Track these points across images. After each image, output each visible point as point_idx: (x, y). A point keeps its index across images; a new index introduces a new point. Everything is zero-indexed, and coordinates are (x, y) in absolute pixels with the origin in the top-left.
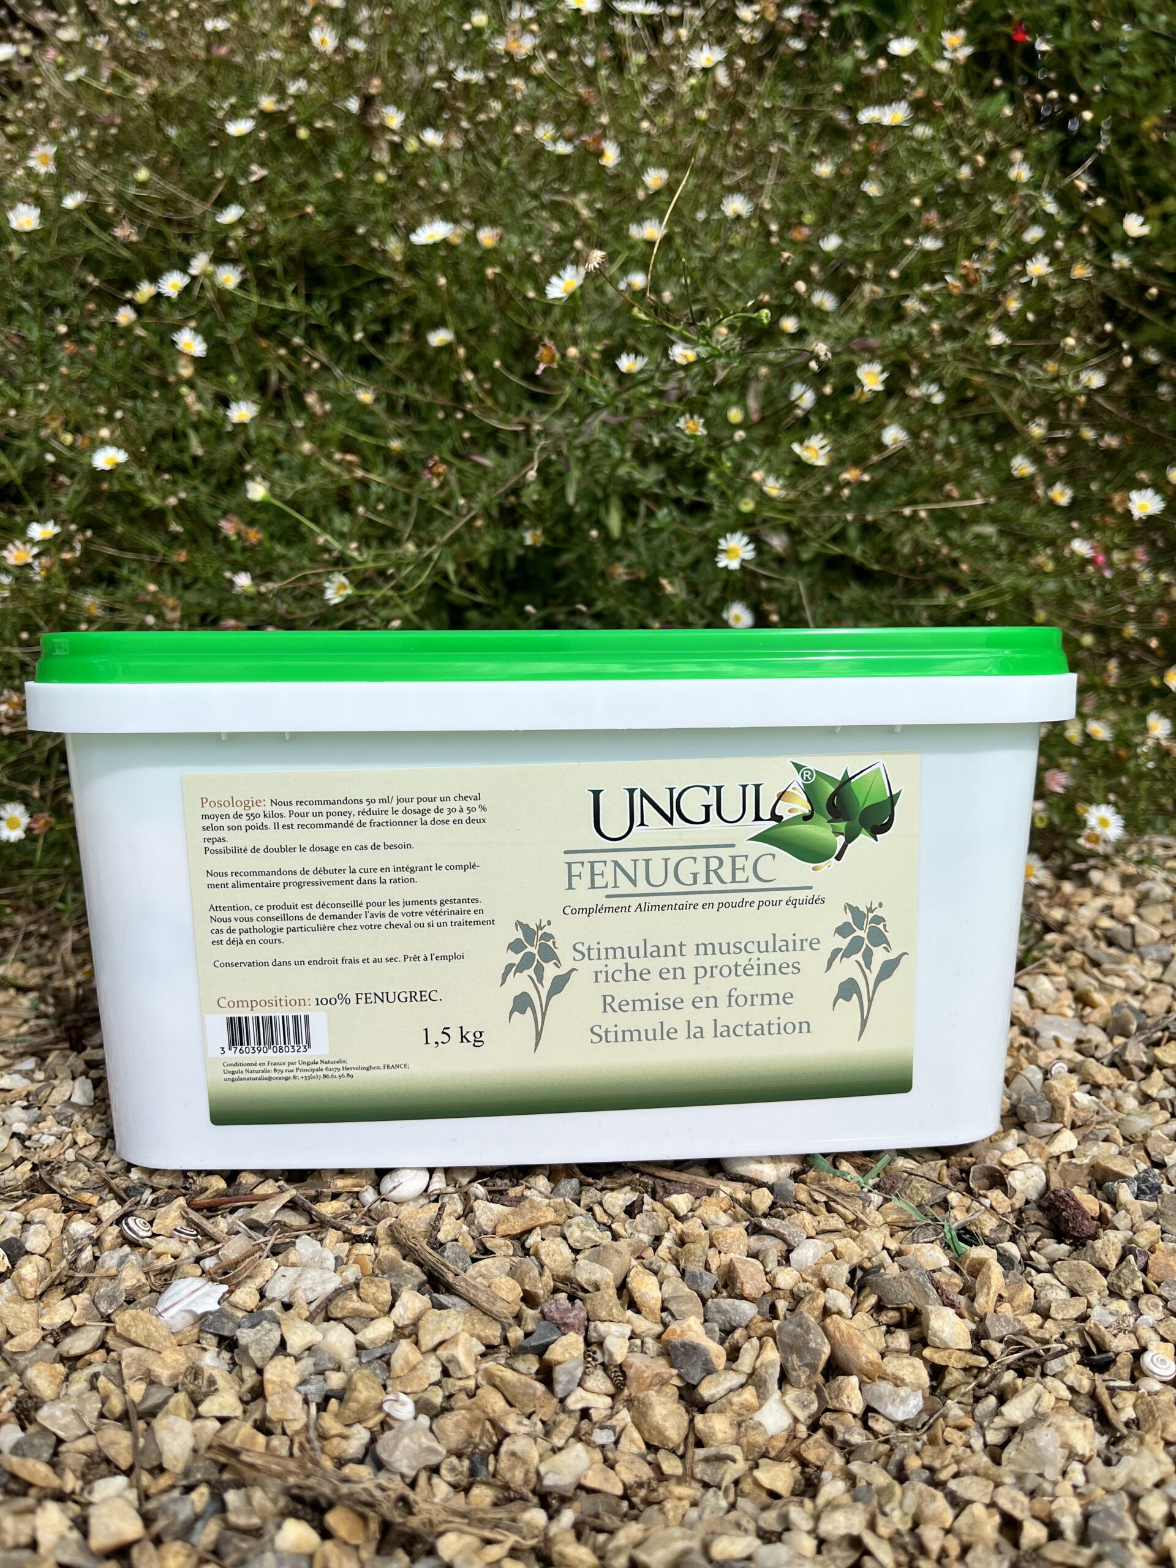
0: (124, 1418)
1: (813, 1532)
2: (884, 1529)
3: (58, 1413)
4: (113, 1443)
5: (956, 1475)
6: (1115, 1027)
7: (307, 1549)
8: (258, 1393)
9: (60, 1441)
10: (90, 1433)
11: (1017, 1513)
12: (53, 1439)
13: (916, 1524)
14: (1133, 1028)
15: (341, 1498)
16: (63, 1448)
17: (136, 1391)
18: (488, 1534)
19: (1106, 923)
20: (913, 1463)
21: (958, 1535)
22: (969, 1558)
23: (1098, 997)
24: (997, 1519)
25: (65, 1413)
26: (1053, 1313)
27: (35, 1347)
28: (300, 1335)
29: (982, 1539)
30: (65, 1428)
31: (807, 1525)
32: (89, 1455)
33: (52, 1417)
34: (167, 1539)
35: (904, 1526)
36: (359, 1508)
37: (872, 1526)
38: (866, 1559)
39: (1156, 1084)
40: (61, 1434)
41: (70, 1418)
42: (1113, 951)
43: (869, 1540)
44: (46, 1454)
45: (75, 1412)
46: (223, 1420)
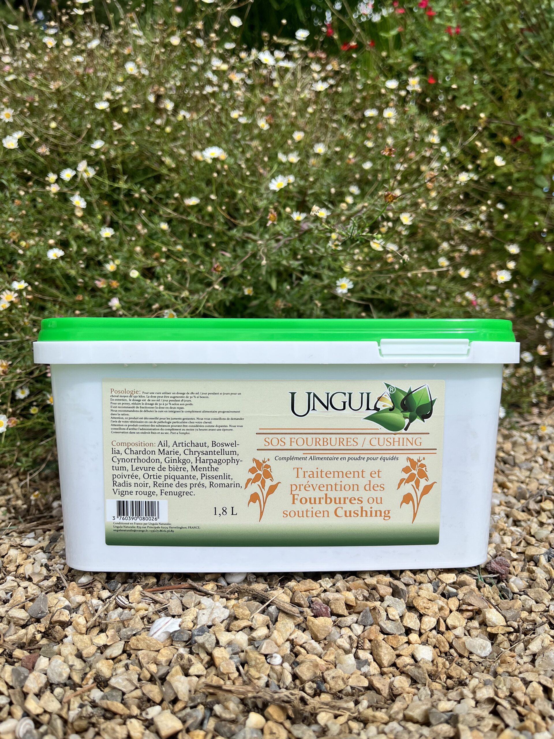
0: (152, 680)
1: (474, 698)
2: (501, 695)
3: (120, 680)
4: (151, 691)
5: (520, 673)
6: (520, 496)
7: (260, 726)
8: (211, 663)
9: (124, 694)
10: (137, 688)
11: (549, 685)
12: (121, 693)
13: (511, 693)
14: (528, 496)
15: (274, 700)
16: (125, 697)
17: (153, 668)
18: (337, 712)
19: (502, 454)
20: (500, 670)
21: (529, 696)
22: (536, 703)
23: (509, 484)
24: (541, 688)
25: (123, 681)
26: (534, 609)
27: (94, 655)
28: (225, 637)
29: (539, 696)
30: (125, 687)
31: (471, 696)
32: (139, 698)
33: (118, 682)
34: (191, 729)
35: (508, 694)
36: (283, 704)
37: (496, 694)
38: (498, 706)
39: (544, 517)
40: (124, 690)
41: (126, 682)
42: (507, 466)
43: (497, 699)
44: (120, 700)
45: (127, 680)
46: (198, 676)
